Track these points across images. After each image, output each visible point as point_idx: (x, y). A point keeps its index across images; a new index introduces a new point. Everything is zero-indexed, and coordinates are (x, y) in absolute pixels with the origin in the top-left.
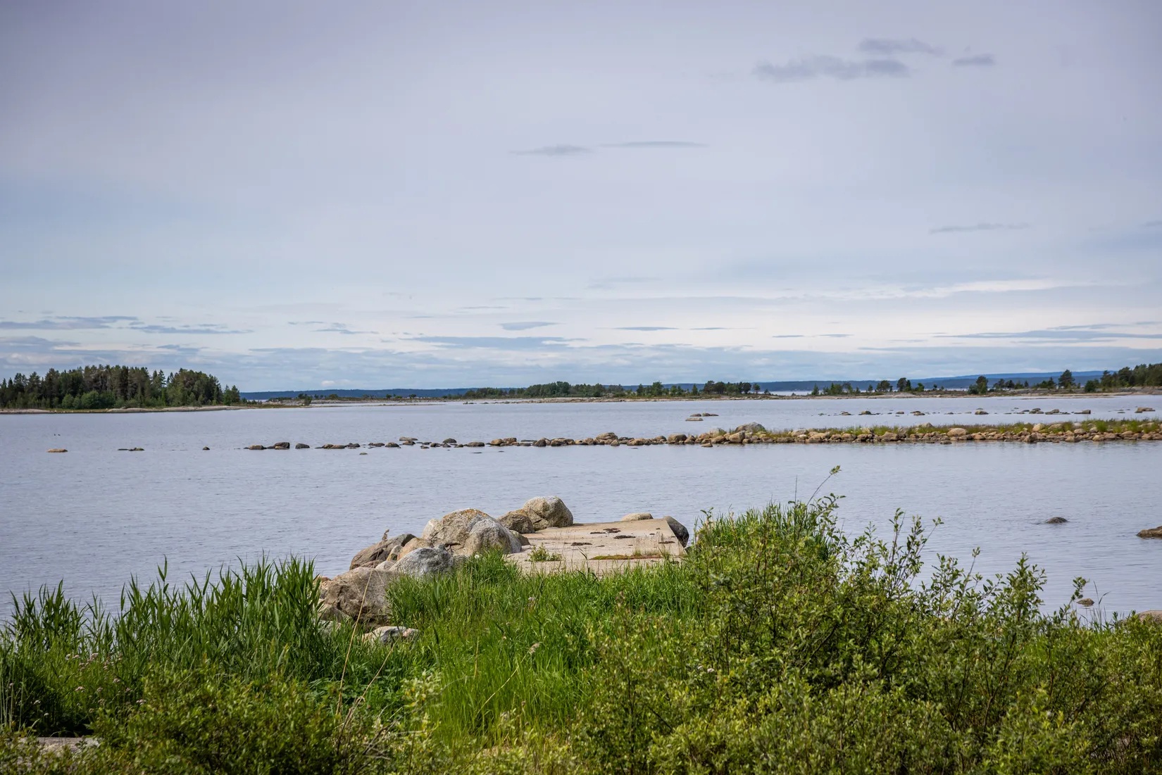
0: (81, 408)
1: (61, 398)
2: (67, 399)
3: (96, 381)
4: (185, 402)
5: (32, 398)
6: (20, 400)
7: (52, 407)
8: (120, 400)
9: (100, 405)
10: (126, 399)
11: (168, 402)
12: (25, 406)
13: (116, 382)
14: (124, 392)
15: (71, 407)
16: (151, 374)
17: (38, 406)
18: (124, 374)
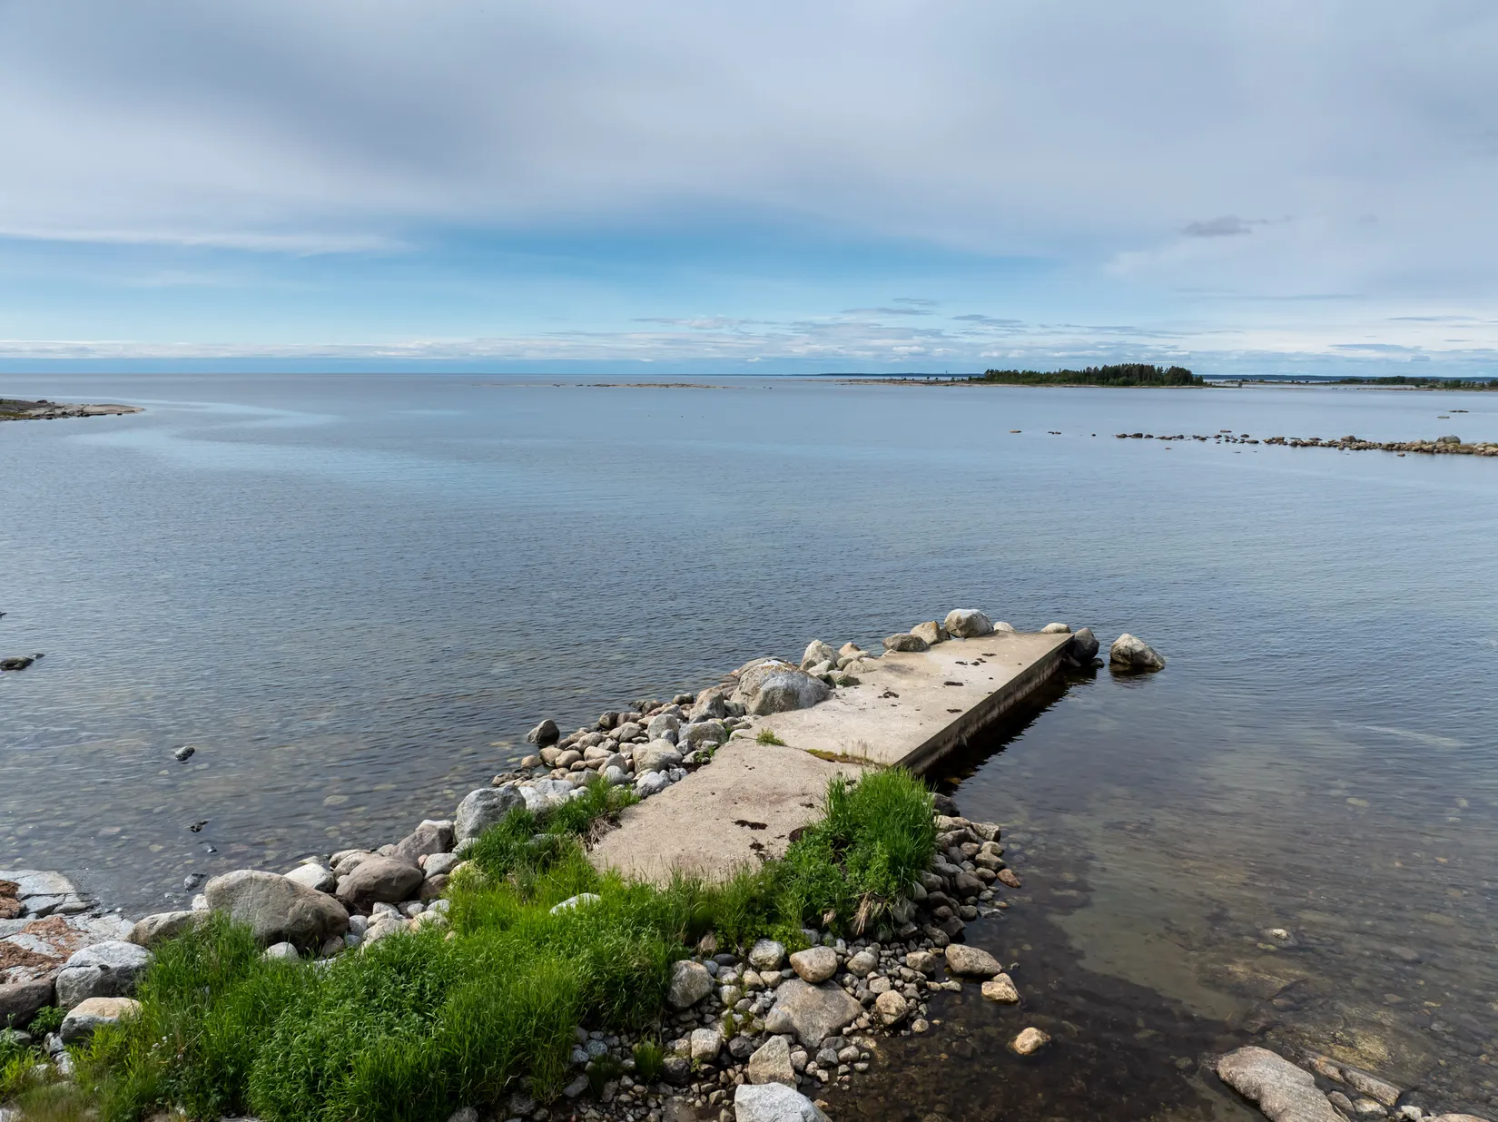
0: (1118, 385)
1: (1108, 380)
2: (1111, 380)
3: (1127, 371)
4: (1172, 383)
5: (1094, 379)
6: (1088, 380)
7: (1103, 384)
8: (1138, 382)
9: (1127, 384)
10: (1141, 381)
11: (1163, 383)
12: (1090, 383)
13: (1137, 372)
14: (1141, 377)
15: (1112, 384)
16: (1156, 368)
17: (1096, 383)
18: (1142, 368)
